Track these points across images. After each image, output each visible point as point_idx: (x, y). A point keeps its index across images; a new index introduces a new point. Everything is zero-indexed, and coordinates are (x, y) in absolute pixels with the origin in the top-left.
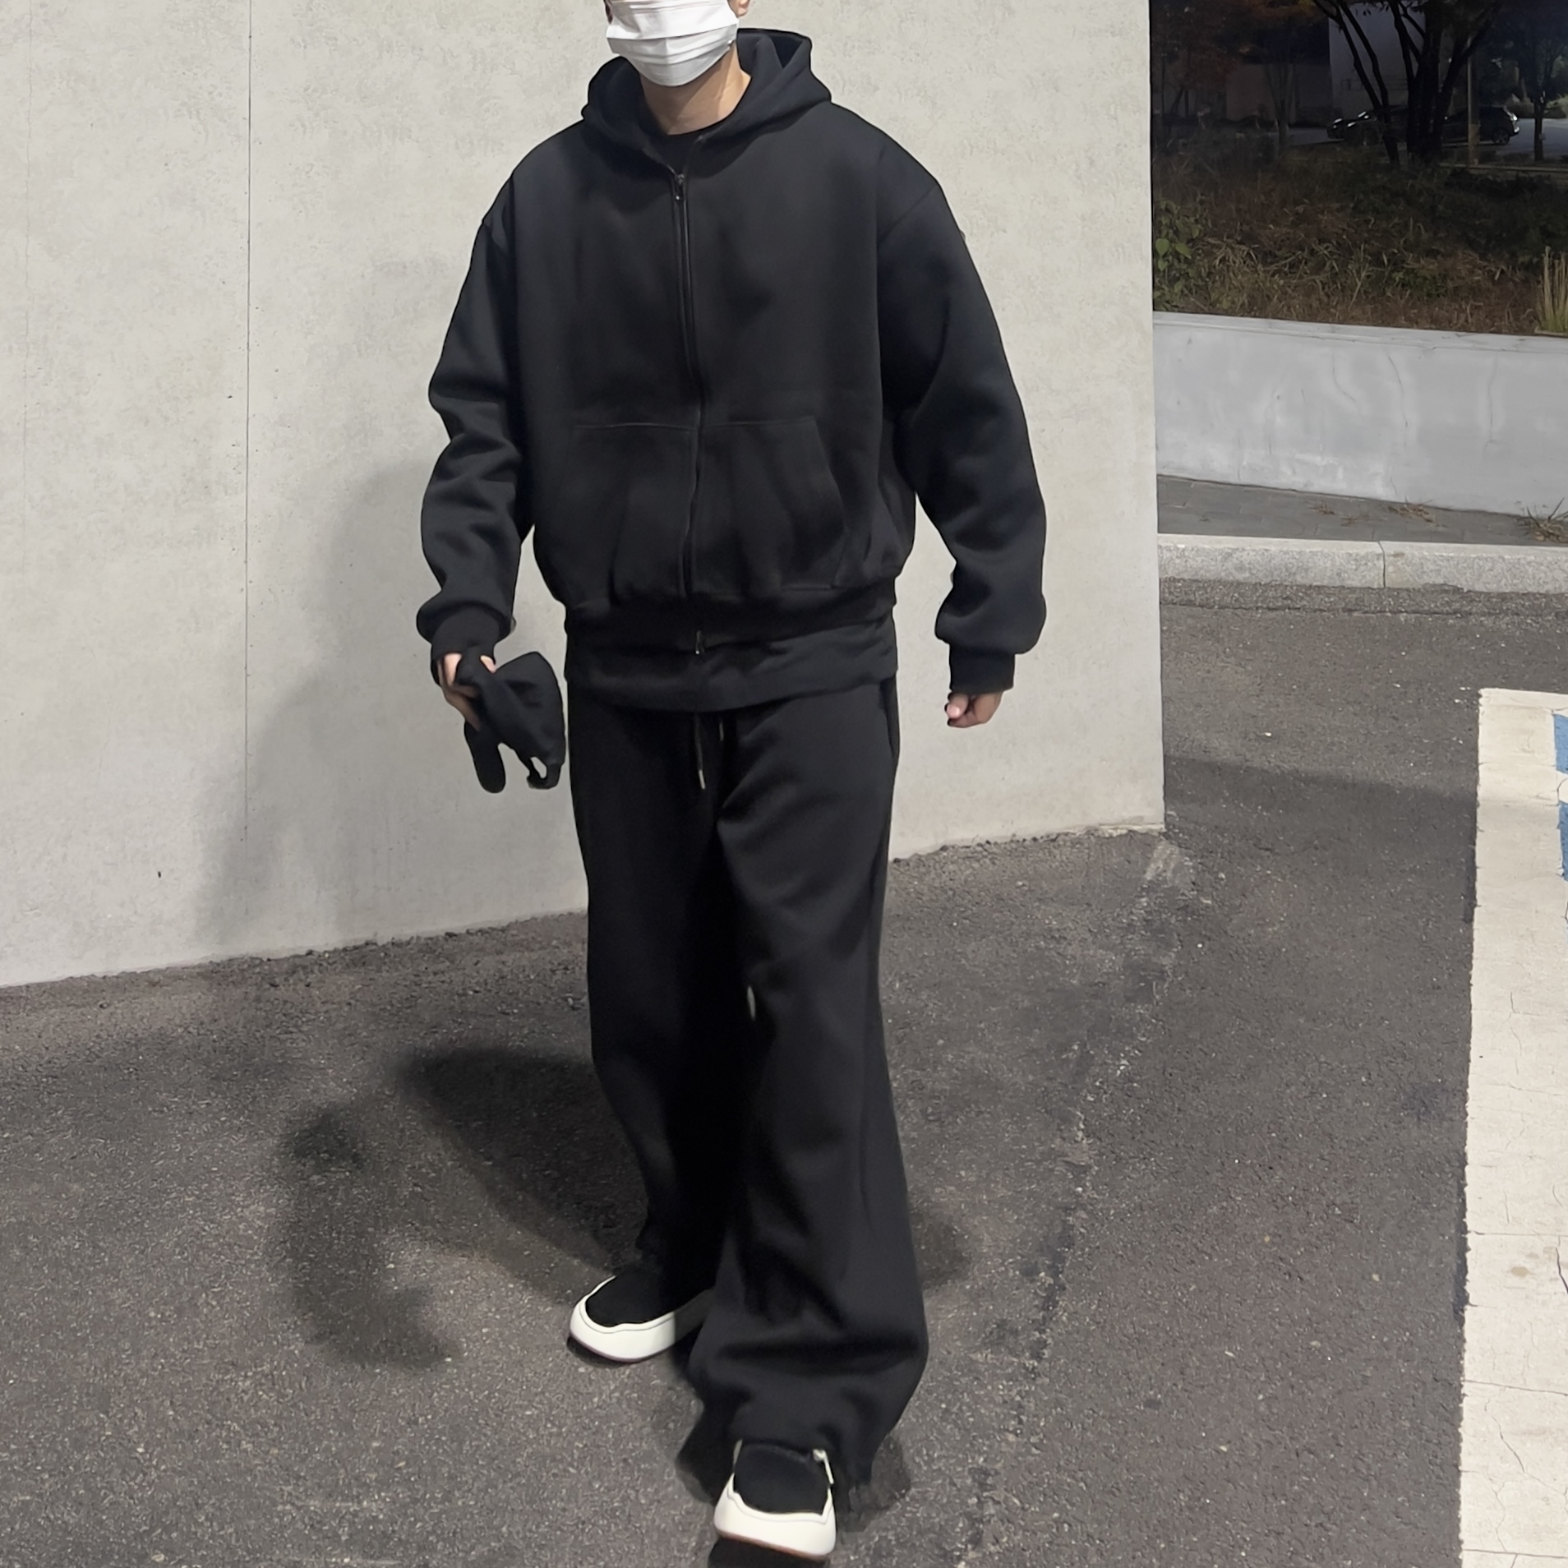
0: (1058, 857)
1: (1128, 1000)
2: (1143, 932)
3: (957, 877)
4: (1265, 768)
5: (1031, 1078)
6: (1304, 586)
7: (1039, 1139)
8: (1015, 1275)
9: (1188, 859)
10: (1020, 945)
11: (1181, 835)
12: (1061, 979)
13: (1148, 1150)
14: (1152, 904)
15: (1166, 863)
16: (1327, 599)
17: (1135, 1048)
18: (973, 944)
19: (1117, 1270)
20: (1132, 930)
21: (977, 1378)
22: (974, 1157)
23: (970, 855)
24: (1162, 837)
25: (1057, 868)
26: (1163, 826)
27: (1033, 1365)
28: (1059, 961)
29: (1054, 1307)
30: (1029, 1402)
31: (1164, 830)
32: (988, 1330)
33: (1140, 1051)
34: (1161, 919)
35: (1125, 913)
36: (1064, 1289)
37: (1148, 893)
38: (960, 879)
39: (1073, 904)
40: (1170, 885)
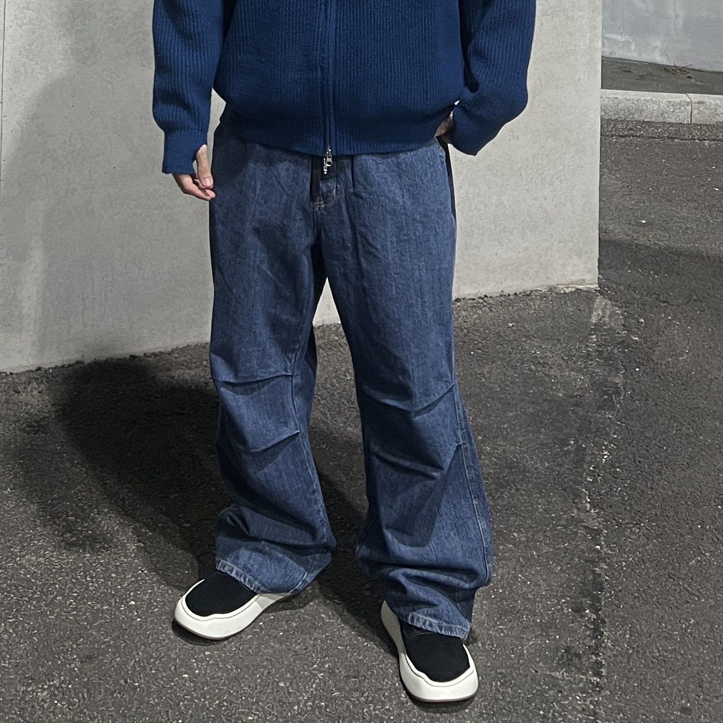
0: (533, 306)
1: (599, 408)
2: (598, 360)
3: (468, 320)
4: (648, 245)
5: (547, 465)
6: (639, 121)
7: (562, 510)
8: (569, 612)
9: (617, 308)
10: (519, 368)
11: (609, 292)
12: (551, 392)
13: (638, 518)
14: (600, 340)
15: (603, 311)
16: (656, 130)
17: (610, 442)
18: (488, 367)
19: (637, 608)
20: (590, 358)
21: (561, 692)
22: (521, 523)
23: (475, 305)
24: (597, 293)
25: (533, 314)
26: (597, 286)
27: (596, 680)
28: (547, 380)
29: (602, 636)
30: (600, 709)
31: (599, 289)
32: (559, 653)
33: (614, 444)
34: (607, 350)
35: (583, 346)
36: (605, 622)
37: (595, 332)
38: (470, 321)
39: (548, 339)
40: (609, 326)
